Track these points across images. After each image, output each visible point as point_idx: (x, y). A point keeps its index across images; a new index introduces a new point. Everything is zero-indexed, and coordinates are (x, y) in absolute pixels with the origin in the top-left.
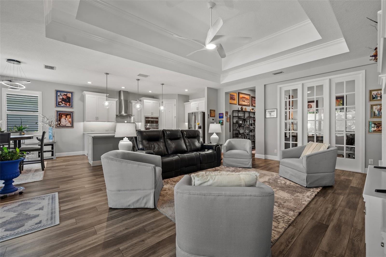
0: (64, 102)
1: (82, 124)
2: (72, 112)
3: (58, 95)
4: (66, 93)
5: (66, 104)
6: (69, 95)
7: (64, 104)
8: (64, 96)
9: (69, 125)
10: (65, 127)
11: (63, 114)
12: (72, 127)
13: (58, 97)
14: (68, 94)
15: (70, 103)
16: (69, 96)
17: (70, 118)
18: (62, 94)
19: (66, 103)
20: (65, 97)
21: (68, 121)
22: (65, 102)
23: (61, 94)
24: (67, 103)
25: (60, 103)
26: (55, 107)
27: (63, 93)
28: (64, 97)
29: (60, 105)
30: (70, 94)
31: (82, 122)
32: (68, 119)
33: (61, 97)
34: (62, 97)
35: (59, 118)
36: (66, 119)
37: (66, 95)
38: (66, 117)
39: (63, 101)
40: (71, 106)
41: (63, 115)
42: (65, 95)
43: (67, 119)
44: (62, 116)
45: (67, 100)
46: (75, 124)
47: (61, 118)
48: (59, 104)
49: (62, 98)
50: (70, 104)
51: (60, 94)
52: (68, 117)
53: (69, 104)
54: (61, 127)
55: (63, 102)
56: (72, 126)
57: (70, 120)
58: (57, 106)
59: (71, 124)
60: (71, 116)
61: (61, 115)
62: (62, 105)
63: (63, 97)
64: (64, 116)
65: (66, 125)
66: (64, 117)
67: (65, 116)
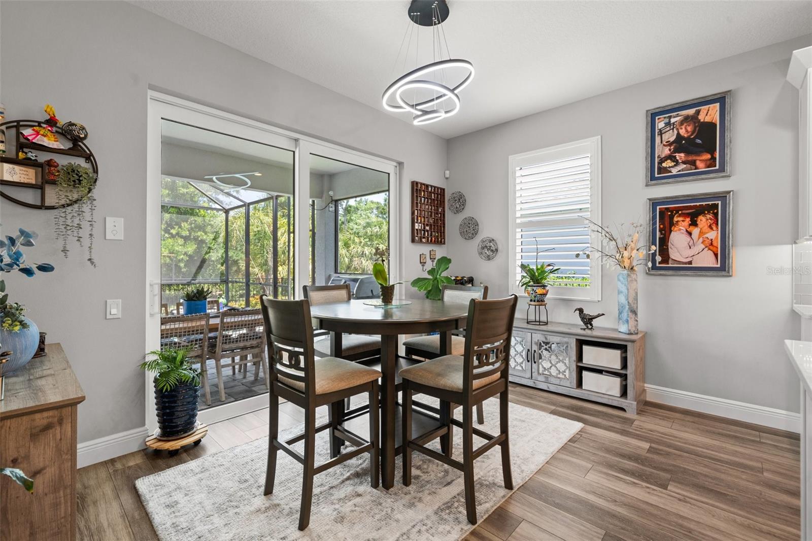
0: (682, 155)
1: (783, 254)
2: (723, 196)
3: (657, 131)
4: (691, 112)
5: (693, 163)
6: (710, 114)
7: (684, 163)
8: (683, 127)
9: (707, 259)
10: (688, 269)
11: (677, 210)
12: (724, 273)
13: (658, 139)
14: (704, 109)
15: (712, 151)
16: (708, 119)
17: (710, 227)
18: (673, 120)
19: (694, 158)
20: (689, 129)
21: (701, 240)
22: (688, 152)
23: (668, 124)
24: (698, 154)
25: (664, 165)
26: (647, 185)
27: (678, 116)
28: (683, 132)
29: (666, 170)
30: (711, 106)
31: (789, 244)
32: (701, 233)
33: (671, 136)
34: (676, 132)
35: (661, 230)
36: (690, 234)
37: (694, 119)
38: (694, 223)
39: (677, 150)
40: (717, 167)
41: (680, 216)
42: (687, 119)
43: (696, 231)
44: (675, 219)
45: (699, 141)
46: (739, 257)
47: (671, 231)
48: (662, 170)
49: (672, 139)
50: (713, 159)
51: (667, 120)
52: (703, 221)
53: (709, 156)
54: (670, 272)
55: (680, 156)
56: (723, 268)
57: (714, 235)
58: (653, 178)
59: (716, 255)
60: (716, 215)
61: (671, 217)
62: (674, 171)
63: (678, 134)
64: (680, 219)
65: (690, 263)
66: (683, 224)
67: (688, 220)
